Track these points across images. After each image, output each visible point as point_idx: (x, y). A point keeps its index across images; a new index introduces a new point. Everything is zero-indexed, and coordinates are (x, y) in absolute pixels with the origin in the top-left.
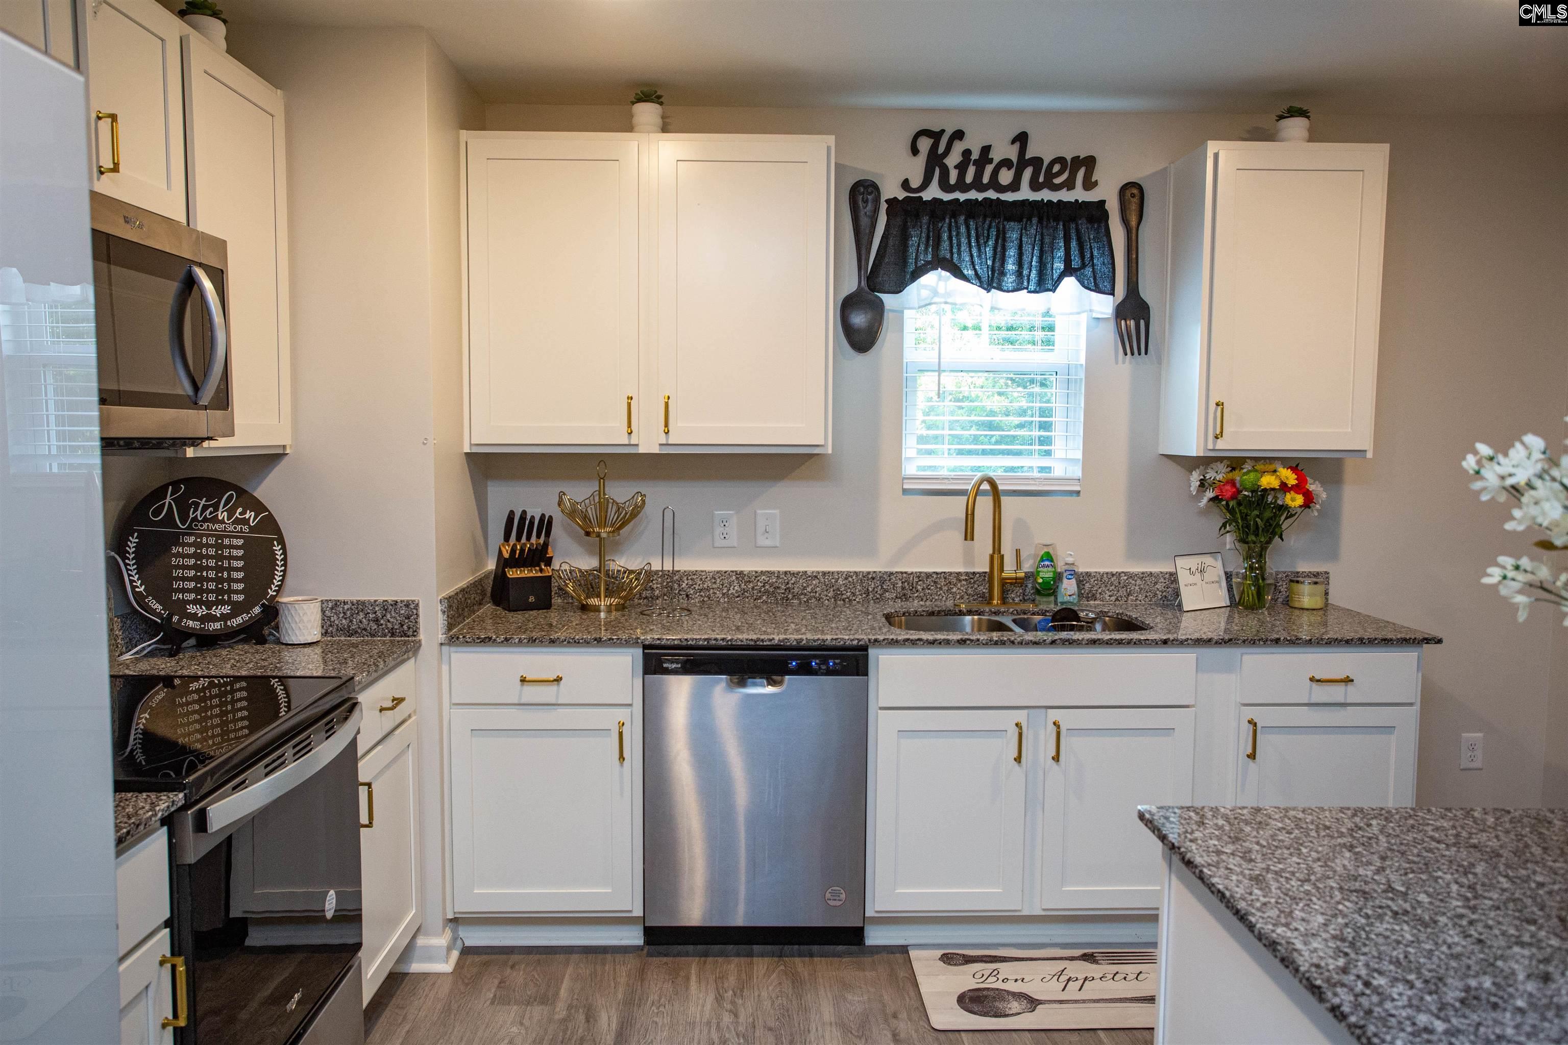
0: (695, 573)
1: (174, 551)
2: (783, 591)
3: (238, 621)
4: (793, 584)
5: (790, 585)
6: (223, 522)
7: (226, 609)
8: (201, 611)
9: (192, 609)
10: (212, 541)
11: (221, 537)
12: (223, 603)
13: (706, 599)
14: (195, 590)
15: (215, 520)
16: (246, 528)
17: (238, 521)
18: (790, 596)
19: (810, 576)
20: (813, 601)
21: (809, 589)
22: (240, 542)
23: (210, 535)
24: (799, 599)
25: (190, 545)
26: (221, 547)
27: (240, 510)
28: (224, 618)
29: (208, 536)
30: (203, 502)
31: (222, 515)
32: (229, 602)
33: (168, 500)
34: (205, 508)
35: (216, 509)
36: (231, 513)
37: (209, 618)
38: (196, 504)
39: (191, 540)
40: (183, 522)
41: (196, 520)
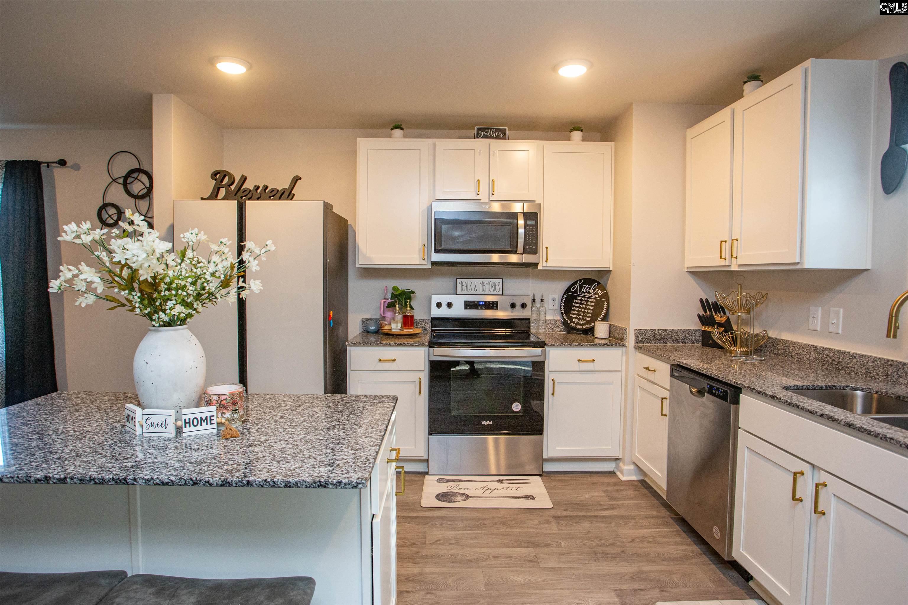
0: (795, 343)
1: (575, 301)
2: (836, 363)
3: (585, 327)
4: (842, 359)
5: (840, 360)
6: (591, 293)
7: (584, 322)
8: (576, 321)
9: (574, 320)
10: (586, 299)
11: (589, 298)
12: (583, 320)
13: (800, 360)
14: (577, 315)
15: (589, 293)
16: (597, 296)
17: (595, 293)
18: (840, 367)
19: (851, 356)
20: (853, 373)
21: (851, 365)
22: (594, 300)
23: (586, 297)
24: (845, 370)
25: (579, 300)
26: (587, 301)
27: (597, 290)
28: (583, 325)
29: (585, 297)
30: (587, 286)
31: (591, 291)
32: (585, 320)
33: (577, 285)
34: (587, 288)
35: (590, 289)
36: (594, 290)
37: (578, 324)
38: (585, 287)
39: (580, 298)
40: (580, 292)
41: (583, 292)
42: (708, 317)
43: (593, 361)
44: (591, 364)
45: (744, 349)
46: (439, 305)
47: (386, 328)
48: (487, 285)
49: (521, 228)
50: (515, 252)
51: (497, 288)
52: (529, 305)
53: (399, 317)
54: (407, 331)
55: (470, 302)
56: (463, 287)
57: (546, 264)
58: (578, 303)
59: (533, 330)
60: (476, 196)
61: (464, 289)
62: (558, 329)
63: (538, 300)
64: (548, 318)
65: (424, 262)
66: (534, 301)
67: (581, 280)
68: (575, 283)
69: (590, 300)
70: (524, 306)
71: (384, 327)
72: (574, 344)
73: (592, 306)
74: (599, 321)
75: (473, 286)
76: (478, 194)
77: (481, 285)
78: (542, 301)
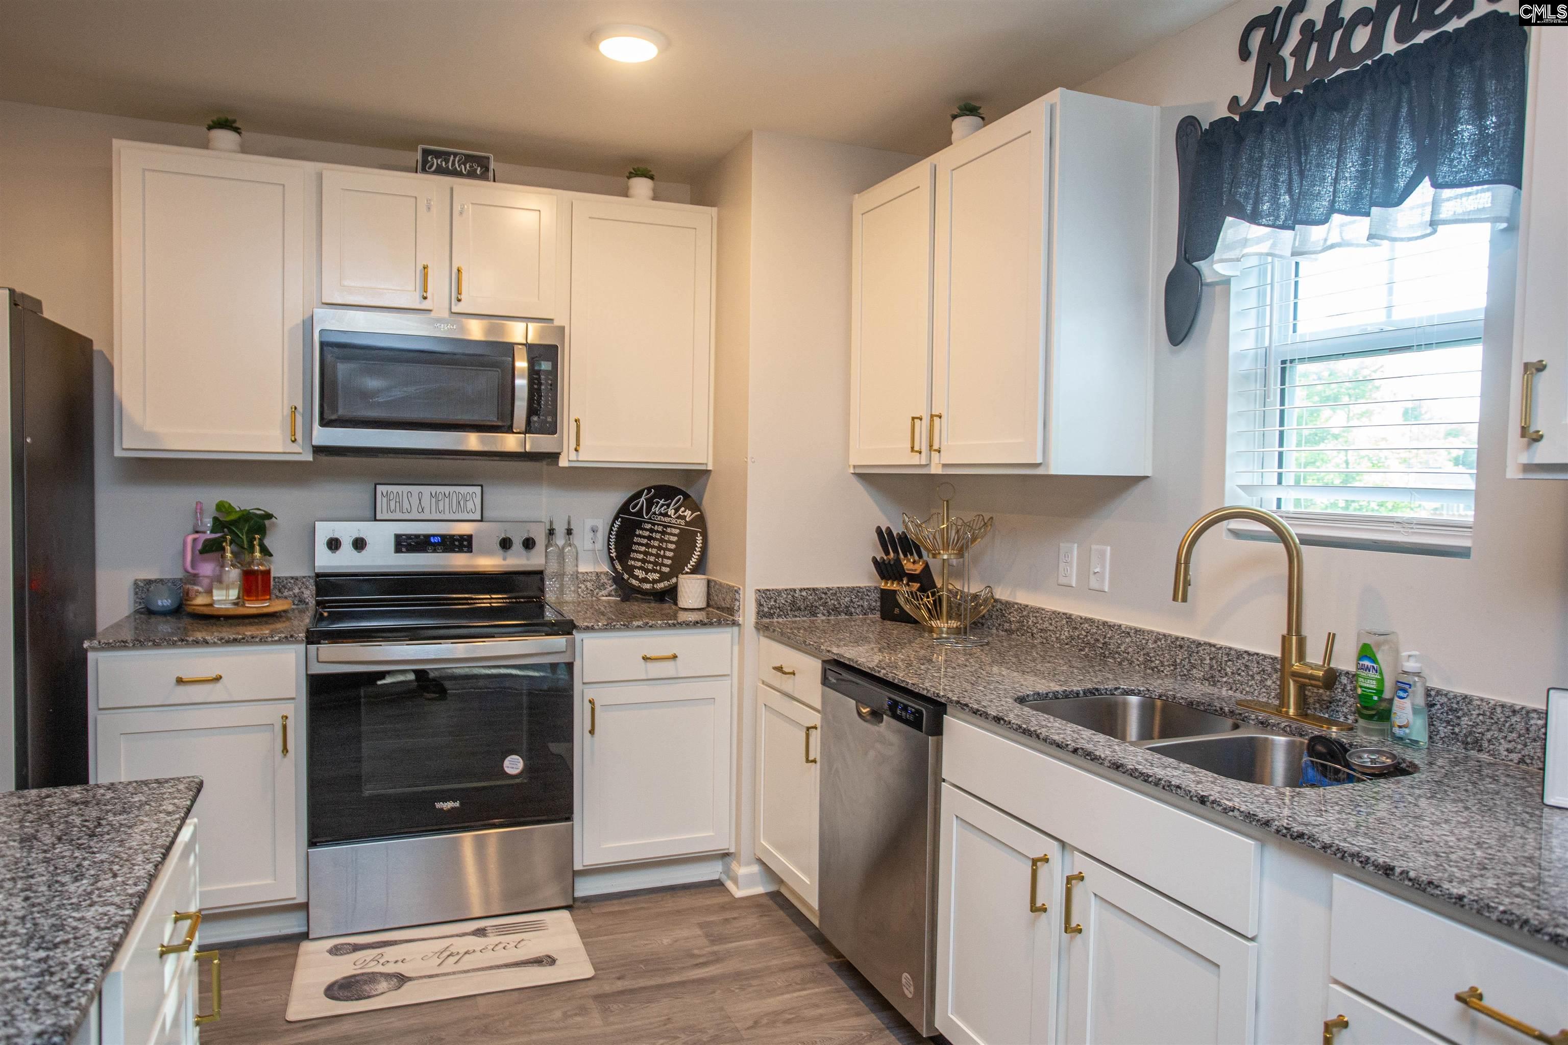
0: (1038, 610)
1: (637, 533)
2: (1101, 646)
3: (660, 585)
4: (1110, 638)
5: (1107, 640)
6: (670, 516)
7: (656, 576)
8: (640, 574)
9: (637, 572)
10: (660, 528)
11: (666, 527)
12: (655, 571)
13: (1045, 641)
14: (643, 561)
15: (666, 515)
16: (683, 522)
17: (680, 517)
18: (1107, 653)
19: (1124, 632)
20: (1126, 663)
21: (1123, 648)
22: (677, 531)
23: (661, 525)
24: (1114, 658)
25: (646, 530)
26: (663, 533)
27: (683, 509)
28: (655, 582)
29: (658, 525)
30: (662, 502)
31: (671, 512)
32: (659, 571)
33: (643, 499)
34: (662, 505)
35: (668, 508)
36: (677, 510)
37: (645, 580)
38: (658, 503)
39: (649, 526)
40: (647, 514)
41: (654, 513)
42: (892, 563)
43: (675, 657)
44: (670, 664)
45: (954, 624)
46: (334, 544)
47: (200, 600)
48: (447, 500)
49: (522, 377)
50: (510, 430)
51: (470, 505)
52: (541, 540)
53: (233, 574)
54: (254, 606)
55: (409, 537)
56: (392, 503)
57: (577, 456)
58: (644, 537)
59: (550, 596)
60: (420, 303)
61: (393, 508)
62: (604, 592)
63: (560, 530)
64: (582, 569)
65: (296, 448)
66: (551, 532)
67: (649, 490)
68: (638, 495)
69: (669, 530)
70: (529, 544)
71: (194, 599)
72: (635, 623)
73: (672, 542)
74: (687, 573)
75: (415, 501)
76: (425, 298)
77: (434, 500)
78: (569, 532)
